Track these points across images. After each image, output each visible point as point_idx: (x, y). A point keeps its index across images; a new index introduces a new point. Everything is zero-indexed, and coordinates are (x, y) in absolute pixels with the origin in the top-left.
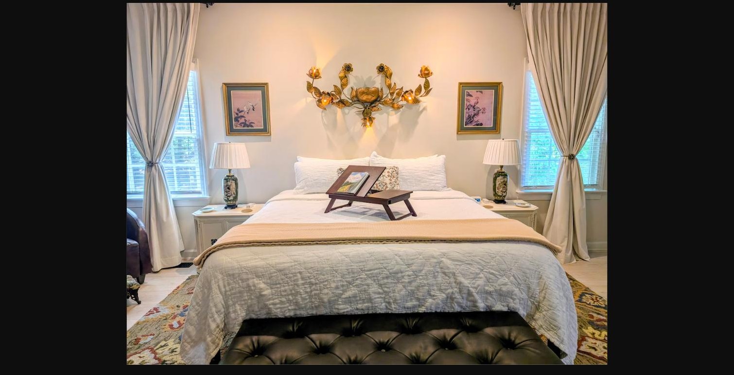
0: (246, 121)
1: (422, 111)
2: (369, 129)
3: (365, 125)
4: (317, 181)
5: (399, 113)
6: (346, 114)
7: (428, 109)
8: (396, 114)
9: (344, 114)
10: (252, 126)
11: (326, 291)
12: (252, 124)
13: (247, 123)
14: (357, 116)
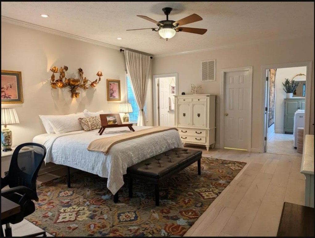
0: (5, 94)
1: (95, 91)
2: (74, 99)
3: (72, 96)
4: (69, 126)
5: (86, 92)
6: (63, 91)
7: (97, 90)
8: (85, 91)
9: (62, 91)
10: (10, 98)
11: (145, 151)
12: (9, 96)
13: (7, 96)
14: (68, 93)
